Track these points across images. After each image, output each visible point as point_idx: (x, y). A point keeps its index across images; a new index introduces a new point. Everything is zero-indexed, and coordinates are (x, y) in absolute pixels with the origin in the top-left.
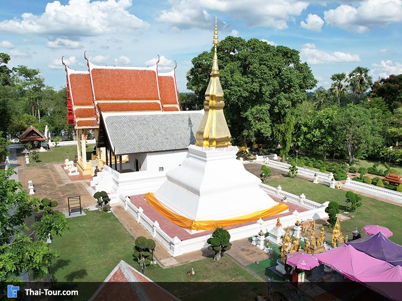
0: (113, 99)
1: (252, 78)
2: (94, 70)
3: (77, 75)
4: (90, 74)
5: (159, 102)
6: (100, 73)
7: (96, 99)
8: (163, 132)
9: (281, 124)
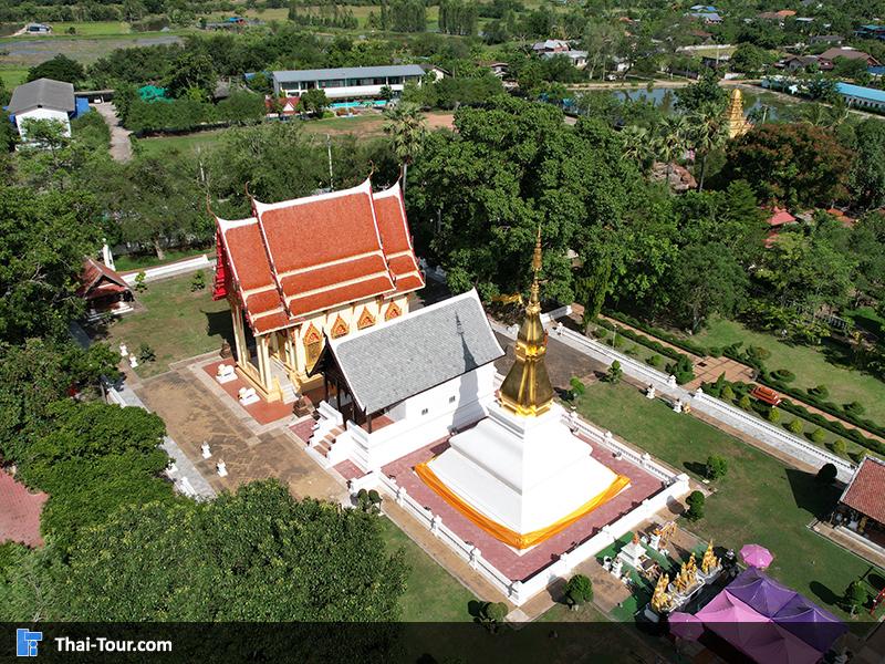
0: (306, 266)
1: (548, 212)
2: (265, 213)
3: (236, 229)
4: (258, 223)
5: (380, 253)
6: (277, 218)
7: (279, 272)
8: (422, 351)
9: (589, 276)
